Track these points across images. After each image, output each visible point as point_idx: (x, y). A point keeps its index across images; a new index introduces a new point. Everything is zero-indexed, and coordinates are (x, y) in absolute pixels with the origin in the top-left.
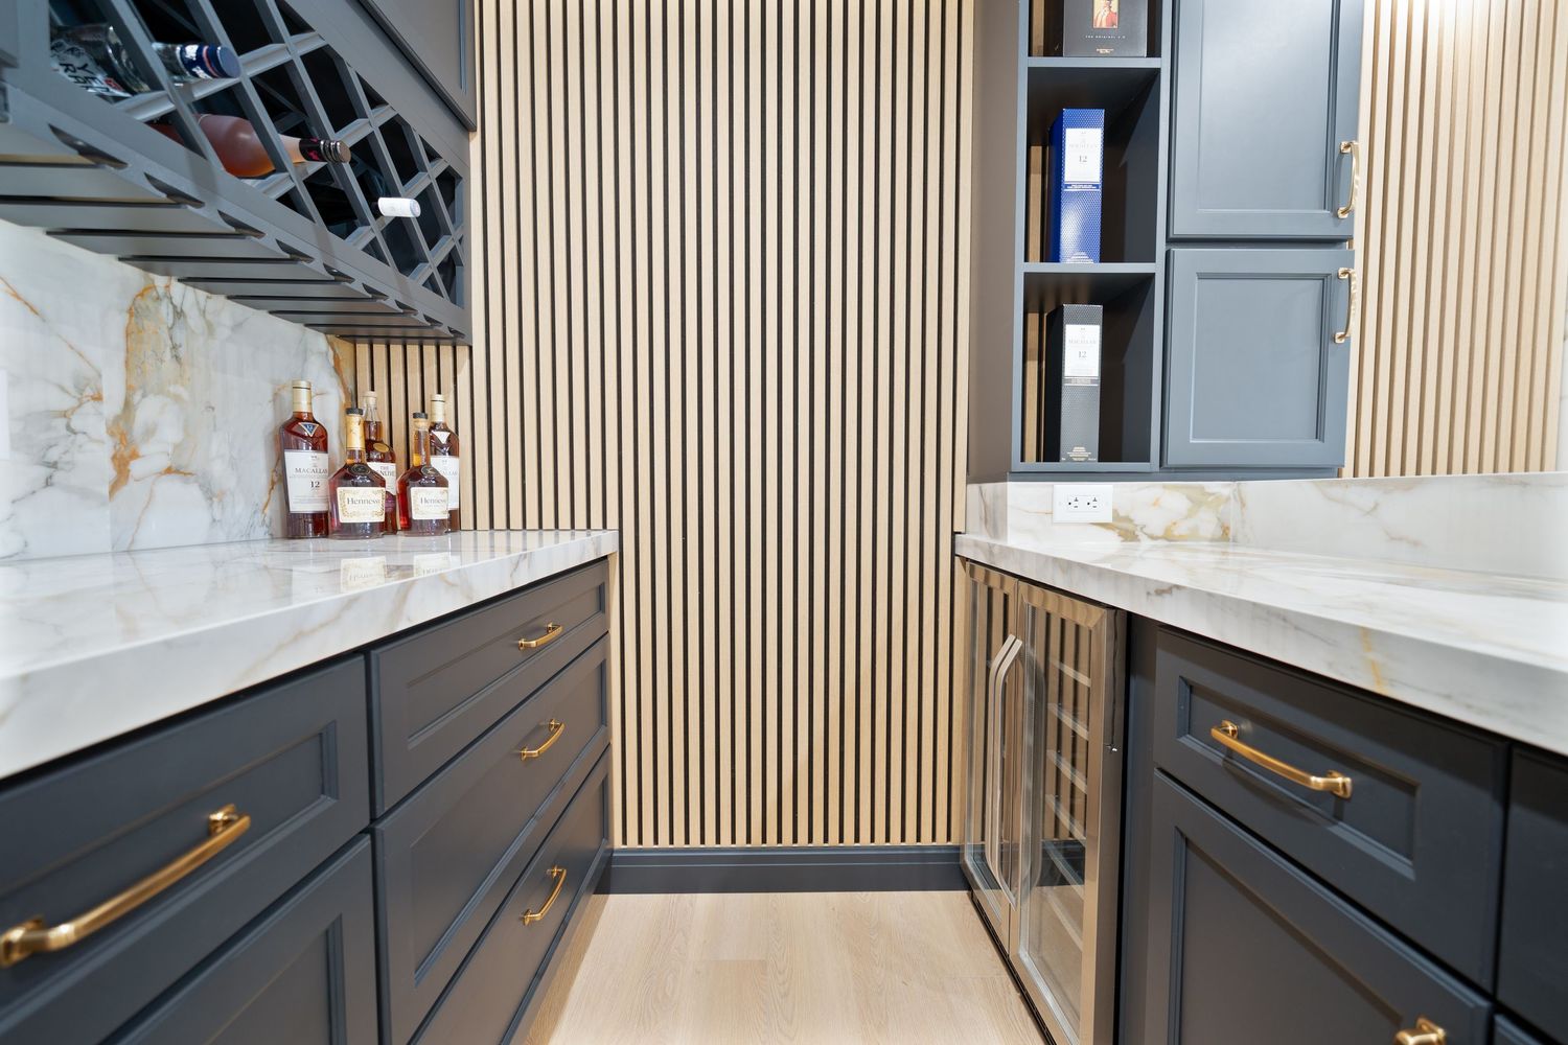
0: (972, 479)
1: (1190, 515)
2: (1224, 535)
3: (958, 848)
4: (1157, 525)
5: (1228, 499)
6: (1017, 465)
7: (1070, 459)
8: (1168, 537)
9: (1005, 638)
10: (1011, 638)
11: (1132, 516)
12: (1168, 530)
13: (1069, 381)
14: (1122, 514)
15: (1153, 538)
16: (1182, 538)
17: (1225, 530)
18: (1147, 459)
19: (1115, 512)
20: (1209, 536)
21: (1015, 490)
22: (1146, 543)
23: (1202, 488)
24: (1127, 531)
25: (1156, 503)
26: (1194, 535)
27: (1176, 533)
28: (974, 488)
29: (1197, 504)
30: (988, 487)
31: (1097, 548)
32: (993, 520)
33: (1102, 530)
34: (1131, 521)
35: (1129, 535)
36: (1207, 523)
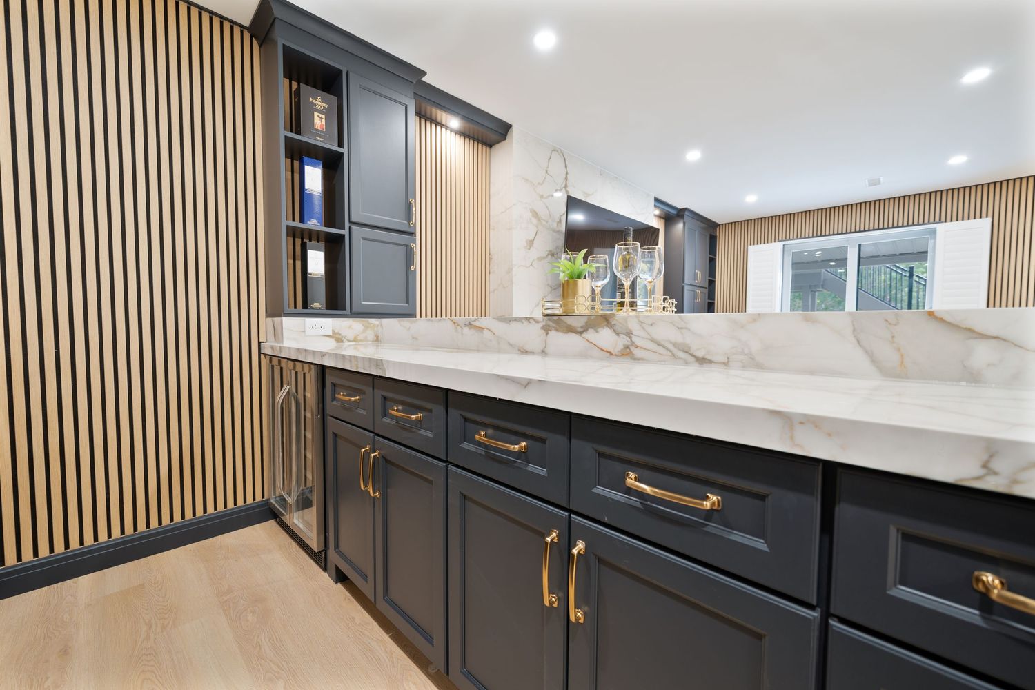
0: (268, 315)
1: (364, 331)
2: (377, 339)
3: (267, 500)
4: (350, 335)
5: (378, 326)
6: (287, 310)
7: (312, 308)
8: (356, 340)
9: (282, 388)
10: (285, 386)
11: (340, 332)
12: (355, 338)
13: (311, 274)
14: (336, 331)
15: (349, 341)
16: (361, 341)
17: (377, 337)
18: (345, 309)
19: (333, 331)
20: (371, 340)
21: (287, 321)
22: (347, 343)
23: (368, 321)
24: (339, 339)
25: (350, 327)
26: (365, 340)
27: (359, 339)
28: (269, 320)
29: (366, 328)
30: (277, 320)
31: (328, 345)
32: (277, 335)
33: (327, 338)
34: (340, 335)
35: (339, 340)
36: (370, 335)
